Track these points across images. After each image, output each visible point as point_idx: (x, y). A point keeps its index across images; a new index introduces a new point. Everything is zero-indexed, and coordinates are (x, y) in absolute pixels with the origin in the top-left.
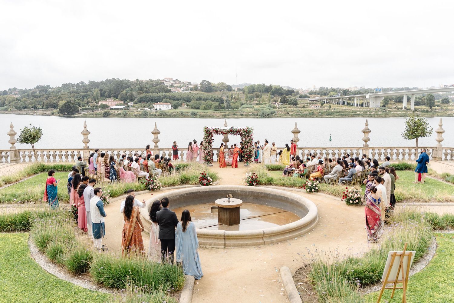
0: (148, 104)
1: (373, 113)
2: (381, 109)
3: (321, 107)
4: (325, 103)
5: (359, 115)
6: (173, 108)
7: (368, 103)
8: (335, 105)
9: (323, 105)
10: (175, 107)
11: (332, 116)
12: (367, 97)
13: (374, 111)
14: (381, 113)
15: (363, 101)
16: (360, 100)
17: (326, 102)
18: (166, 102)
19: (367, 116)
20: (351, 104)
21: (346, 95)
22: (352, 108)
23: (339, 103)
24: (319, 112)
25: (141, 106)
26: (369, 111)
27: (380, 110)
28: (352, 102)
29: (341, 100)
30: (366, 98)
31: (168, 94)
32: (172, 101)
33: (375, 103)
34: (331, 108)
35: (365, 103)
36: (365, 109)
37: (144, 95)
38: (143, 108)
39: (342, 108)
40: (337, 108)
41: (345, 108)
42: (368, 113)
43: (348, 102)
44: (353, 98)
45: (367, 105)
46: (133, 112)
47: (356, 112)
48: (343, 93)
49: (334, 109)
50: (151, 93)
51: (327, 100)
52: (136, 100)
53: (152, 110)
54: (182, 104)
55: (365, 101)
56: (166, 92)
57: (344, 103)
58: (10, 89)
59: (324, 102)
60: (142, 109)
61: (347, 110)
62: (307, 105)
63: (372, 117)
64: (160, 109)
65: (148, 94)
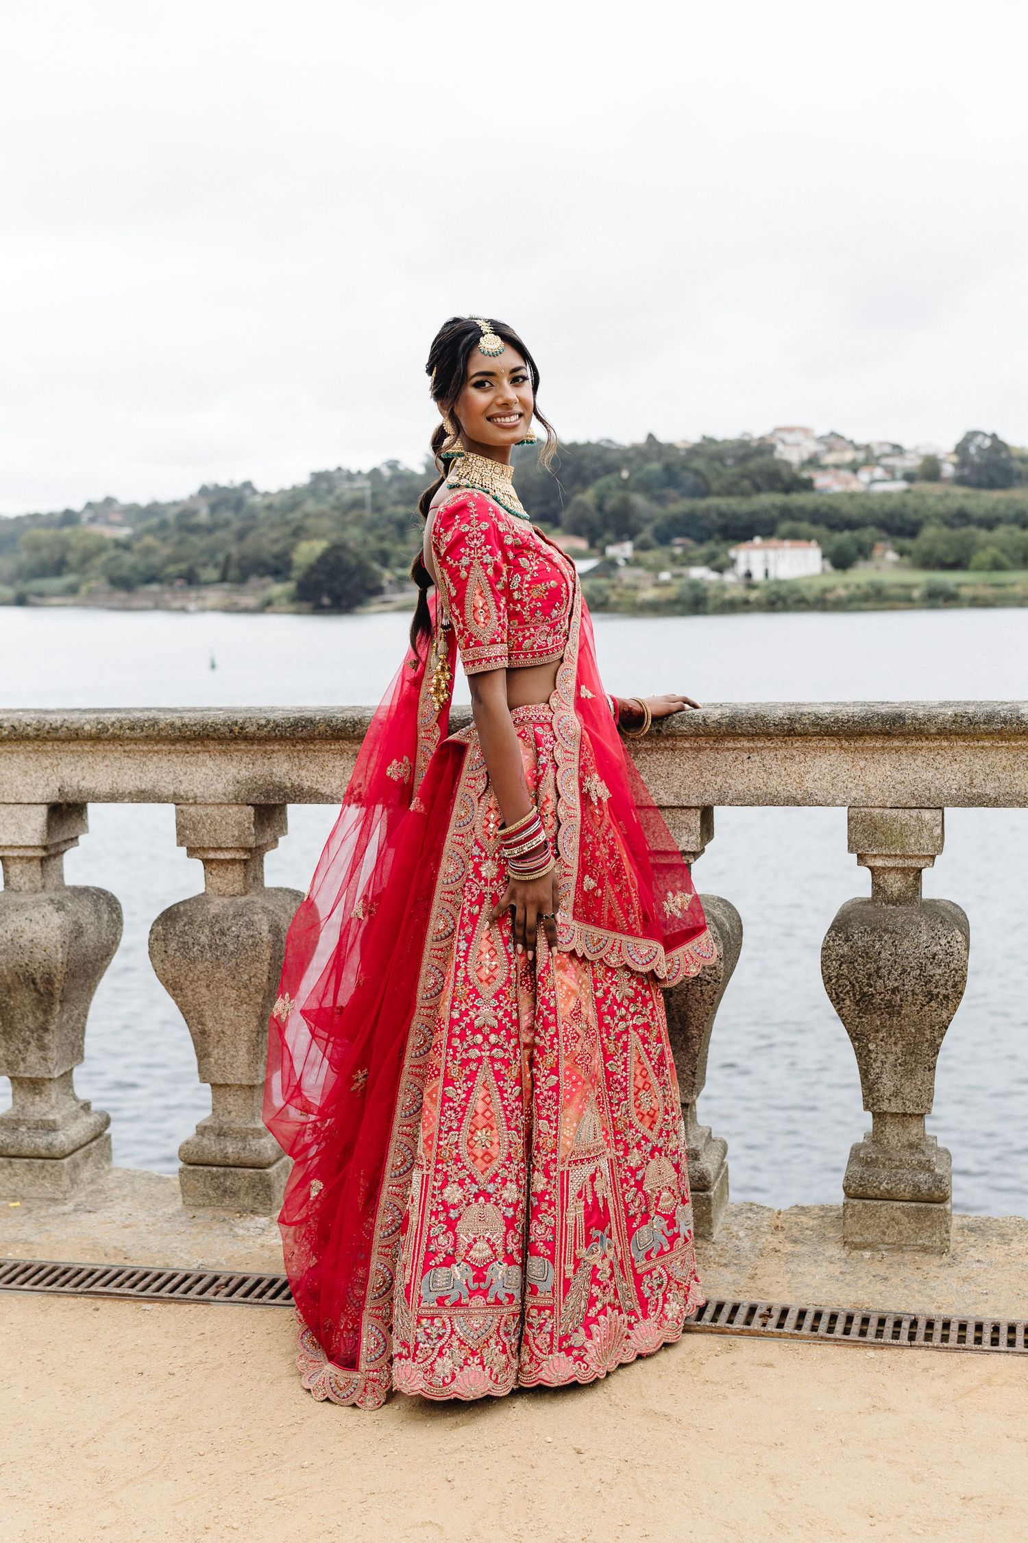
0: (704, 550)
6: (829, 567)
10: (840, 561)
18: (794, 536)
25: (674, 559)
31: (799, 499)
32: (821, 530)
37: (681, 506)
38: (683, 570)
46: (635, 588)
50: (719, 494)
52: (646, 534)
53: (729, 577)
54: (872, 547)
56: (787, 490)
58: (89, 505)
60: (678, 576)
64: (767, 574)
65: (702, 504)
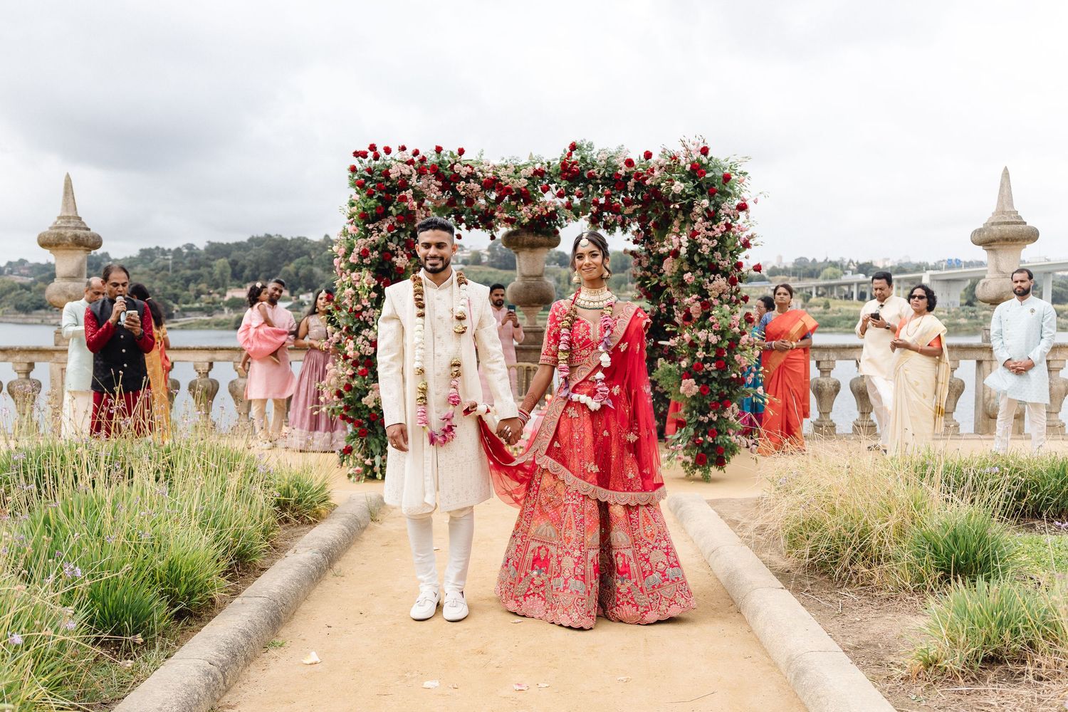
2: (963, 311)
3: (803, 306)
4: (814, 295)
8: (839, 301)
9: (808, 300)
11: (833, 329)
14: (963, 321)
17: (817, 294)
23: (850, 296)
27: (962, 314)
29: (854, 289)
33: (945, 295)
34: (829, 308)
40: (846, 308)
48: (859, 271)
49: (839, 311)
51: (817, 288)
57: (862, 296)
59: (811, 293)
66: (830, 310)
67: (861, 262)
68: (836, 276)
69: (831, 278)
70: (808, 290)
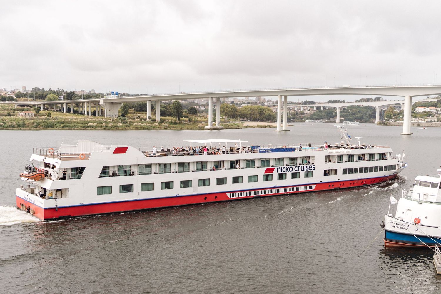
1: (110, 125)
2: (120, 119)
3: (36, 115)
4: (42, 109)
5: (92, 127)
7: (102, 111)
8: (56, 113)
9: (38, 112)
11: (53, 129)
12: (101, 102)
13: (111, 122)
14: (120, 124)
15: (95, 109)
16: (91, 107)
17: (44, 109)
19: (102, 128)
20: (80, 112)
21: (71, 99)
22: (80, 118)
23: (62, 110)
24: (33, 123)
26: (105, 121)
27: (119, 121)
28: (81, 109)
29: (65, 106)
30: (99, 104)
33: (111, 111)
34: (51, 116)
35: (99, 111)
36: (100, 119)
39: (66, 117)
40: (60, 116)
41: (71, 118)
42: (104, 124)
43: (75, 109)
44: (81, 104)
45: (100, 114)
47: (87, 124)
48: (67, 97)
49: (56, 118)
51: (44, 105)
55: (99, 109)
57: (69, 111)
59: (40, 108)
61: (75, 120)
62: (14, 112)
63: (109, 129)
66: (51, 117)
67: (68, 91)
68: (54, 99)
69: (52, 100)
70: (39, 106)
